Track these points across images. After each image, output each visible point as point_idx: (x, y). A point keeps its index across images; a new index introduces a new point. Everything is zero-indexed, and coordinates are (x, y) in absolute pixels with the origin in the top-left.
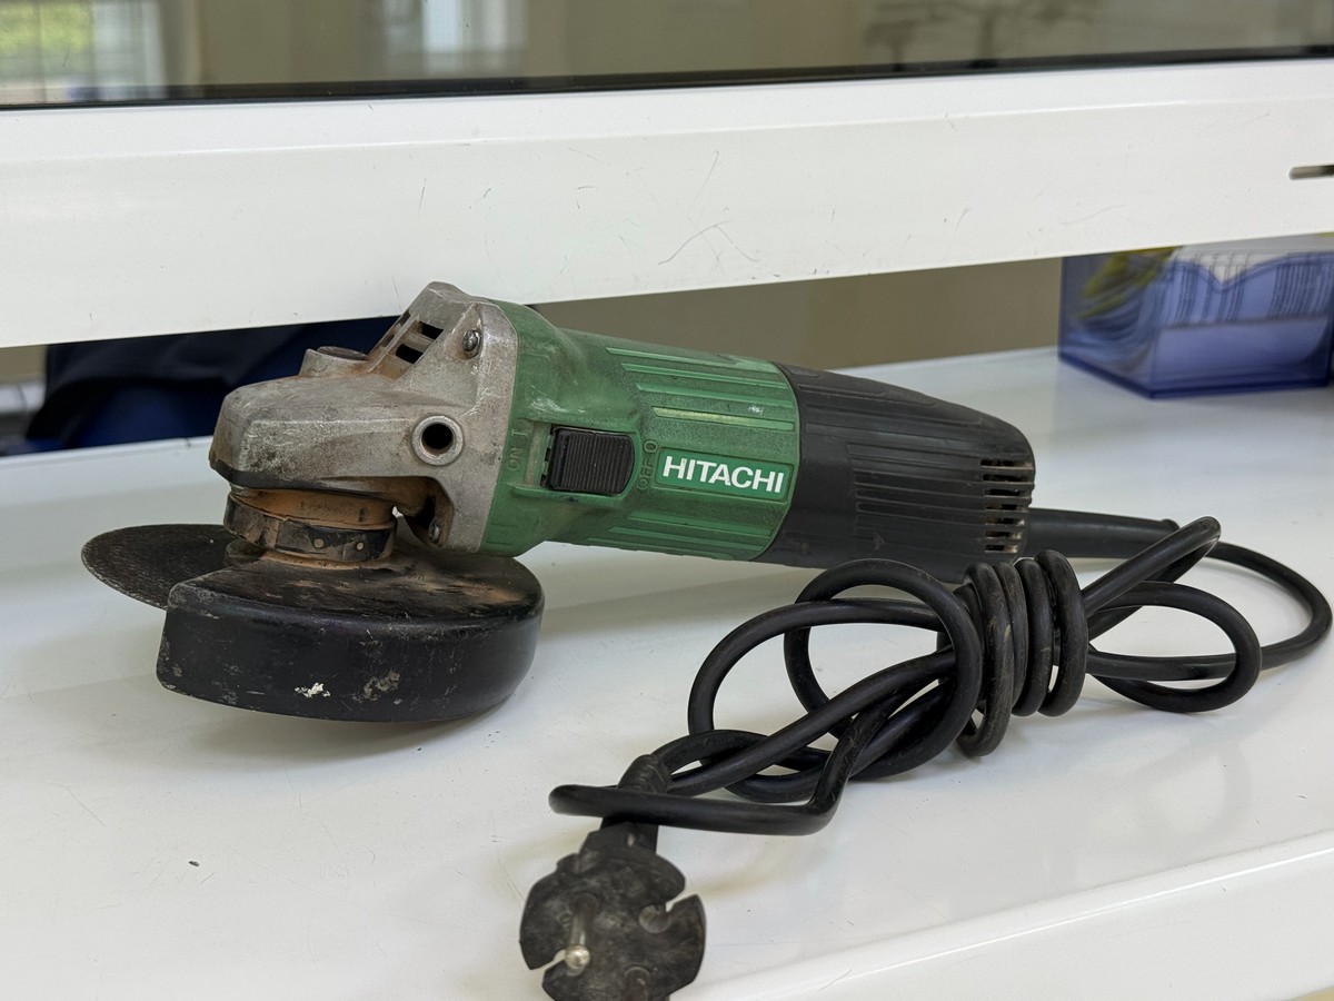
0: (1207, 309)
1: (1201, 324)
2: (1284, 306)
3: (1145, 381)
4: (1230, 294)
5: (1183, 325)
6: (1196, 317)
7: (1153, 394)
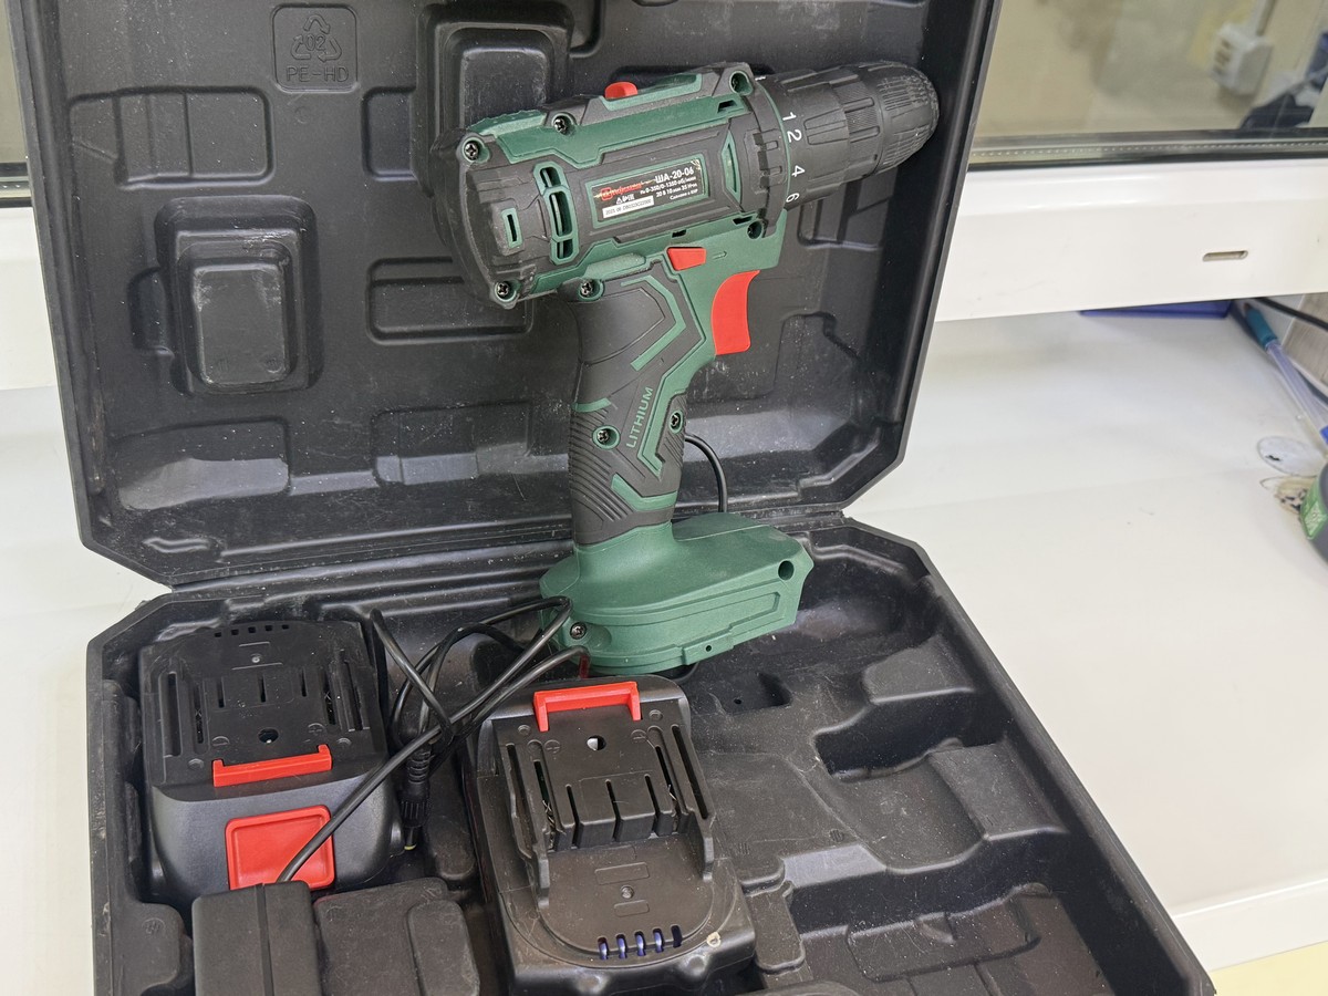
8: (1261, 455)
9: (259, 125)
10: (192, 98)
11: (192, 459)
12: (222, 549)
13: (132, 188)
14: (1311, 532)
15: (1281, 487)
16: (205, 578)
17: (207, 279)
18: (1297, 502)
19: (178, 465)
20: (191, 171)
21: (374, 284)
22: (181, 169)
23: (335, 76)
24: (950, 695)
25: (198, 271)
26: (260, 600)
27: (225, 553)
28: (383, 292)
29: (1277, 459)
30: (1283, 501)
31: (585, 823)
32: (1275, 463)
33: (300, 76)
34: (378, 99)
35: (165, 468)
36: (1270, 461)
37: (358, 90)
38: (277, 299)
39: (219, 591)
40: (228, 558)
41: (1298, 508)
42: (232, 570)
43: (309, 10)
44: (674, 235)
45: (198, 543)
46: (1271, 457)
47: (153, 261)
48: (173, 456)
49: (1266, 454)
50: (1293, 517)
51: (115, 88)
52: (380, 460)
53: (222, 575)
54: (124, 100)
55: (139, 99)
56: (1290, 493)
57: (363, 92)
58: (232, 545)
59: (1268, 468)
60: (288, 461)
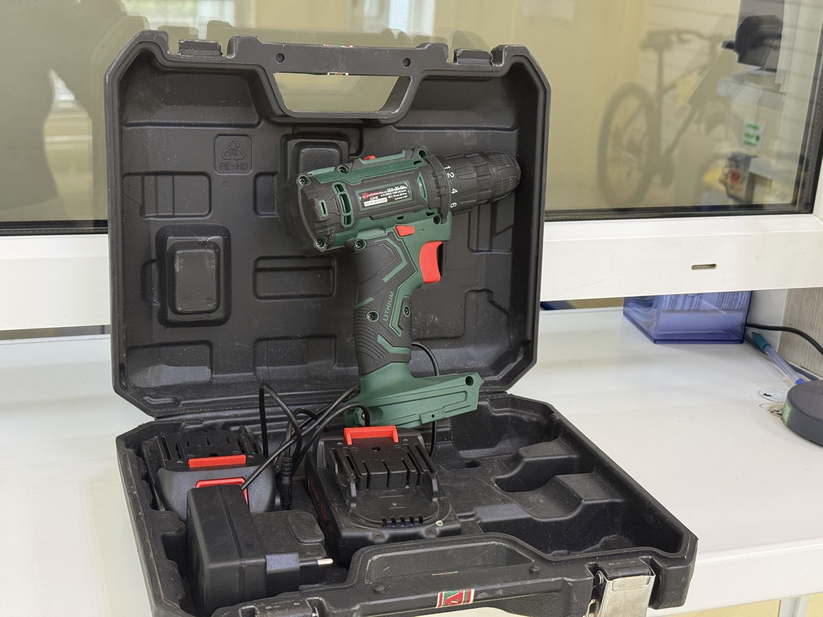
0: (684, 304)
1: (681, 311)
2: (723, 304)
3: (653, 333)
4: (696, 299)
5: (672, 311)
6: (679, 307)
7: (655, 341)
8: (760, 394)
9: (206, 190)
10: (177, 177)
11: (164, 365)
12: (182, 400)
13: (148, 219)
14: (786, 420)
15: (771, 408)
16: (173, 414)
17: (182, 256)
18: (780, 413)
19: (157, 367)
20: (174, 212)
21: (257, 270)
22: (169, 212)
23: (242, 167)
24: (566, 459)
25: (178, 252)
26: (201, 424)
27: (183, 402)
28: (260, 275)
29: (770, 396)
30: (772, 412)
31: (373, 474)
32: (768, 397)
33: (226, 167)
34: (261, 179)
35: (150, 368)
36: (765, 396)
37: (251, 174)
38: (214, 267)
39: (179, 420)
40: (184, 404)
41: (780, 415)
42: (186, 410)
43: (230, 137)
44: (398, 218)
45: (168, 400)
46: (766, 395)
47: (154, 256)
48: (155, 362)
49: (761, 394)
50: (779, 418)
51: (143, 171)
52: (258, 368)
53: (181, 412)
54: (146, 178)
55: (153, 177)
56: (777, 410)
57: (254, 175)
58: (186, 399)
59: (764, 400)
60: (212, 368)
